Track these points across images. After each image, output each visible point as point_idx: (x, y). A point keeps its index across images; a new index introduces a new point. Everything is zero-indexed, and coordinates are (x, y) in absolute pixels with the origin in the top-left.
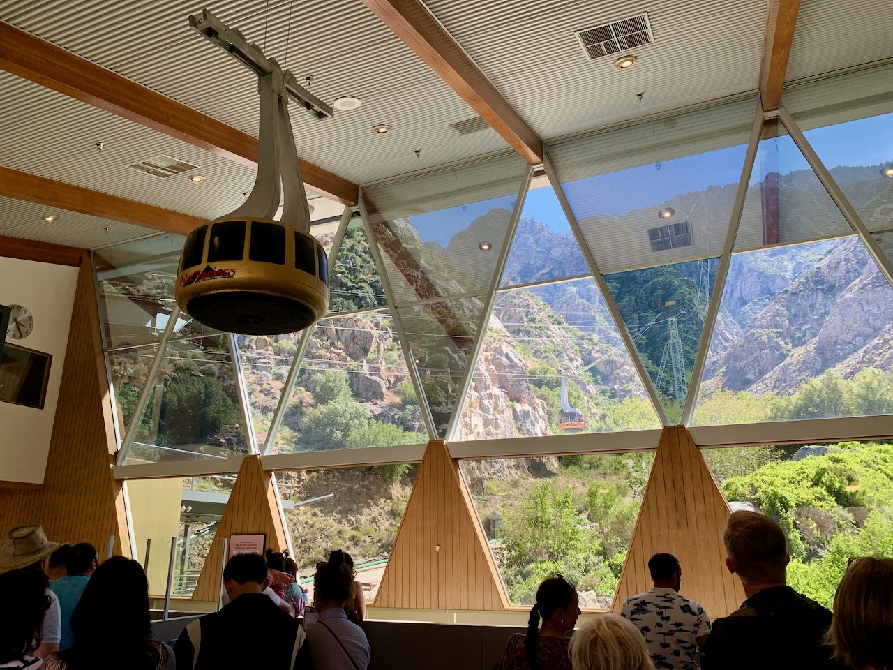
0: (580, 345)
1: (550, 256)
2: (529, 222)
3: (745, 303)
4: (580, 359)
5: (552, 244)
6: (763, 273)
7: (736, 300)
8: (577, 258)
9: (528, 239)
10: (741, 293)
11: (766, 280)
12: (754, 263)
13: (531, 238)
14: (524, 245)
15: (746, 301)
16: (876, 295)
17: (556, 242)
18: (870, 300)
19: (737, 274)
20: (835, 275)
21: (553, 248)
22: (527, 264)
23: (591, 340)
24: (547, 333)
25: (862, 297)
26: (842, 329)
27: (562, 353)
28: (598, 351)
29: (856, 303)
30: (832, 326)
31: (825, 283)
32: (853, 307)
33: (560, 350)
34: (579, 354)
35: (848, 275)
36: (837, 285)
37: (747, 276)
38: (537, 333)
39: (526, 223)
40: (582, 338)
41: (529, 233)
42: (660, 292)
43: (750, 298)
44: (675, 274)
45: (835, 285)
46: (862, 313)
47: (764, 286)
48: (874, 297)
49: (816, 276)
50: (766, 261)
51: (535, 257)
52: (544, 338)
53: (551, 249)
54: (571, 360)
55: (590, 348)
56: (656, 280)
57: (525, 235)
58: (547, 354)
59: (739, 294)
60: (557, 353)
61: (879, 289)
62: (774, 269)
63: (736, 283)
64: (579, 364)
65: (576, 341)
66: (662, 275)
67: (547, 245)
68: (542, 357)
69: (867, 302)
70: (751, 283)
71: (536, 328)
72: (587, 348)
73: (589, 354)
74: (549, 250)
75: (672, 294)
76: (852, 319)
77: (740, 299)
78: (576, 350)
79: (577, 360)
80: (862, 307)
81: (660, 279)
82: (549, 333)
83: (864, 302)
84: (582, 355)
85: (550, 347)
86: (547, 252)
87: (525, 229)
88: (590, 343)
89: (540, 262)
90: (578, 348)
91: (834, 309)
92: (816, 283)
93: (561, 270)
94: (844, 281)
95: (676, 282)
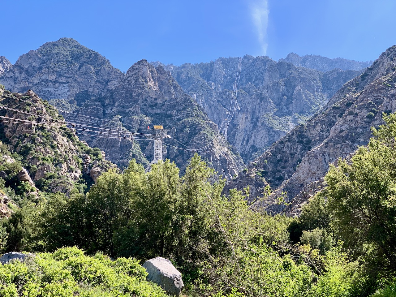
0: (84, 158)
1: (107, 87)
2: (93, 55)
3: (256, 150)
4: (80, 172)
5: (110, 77)
6: (272, 128)
7: (250, 147)
8: (127, 92)
9: (90, 69)
10: (254, 142)
11: (273, 134)
12: (266, 119)
13: (92, 68)
14: (85, 74)
15: (257, 149)
16: (335, 150)
17: (114, 76)
18: (331, 153)
19: (253, 127)
20: (313, 132)
21: (111, 81)
22: (85, 91)
23: (96, 155)
24: (52, 143)
25: (325, 151)
26: (308, 174)
27: (61, 163)
28: (98, 166)
29: (321, 155)
30: (301, 171)
31: (305, 137)
32: (319, 158)
33: (61, 159)
34: (81, 167)
35: (322, 133)
36: (313, 140)
37: (260, 129)
38: (42, 141)
39: (90, 55)
40: (88, 152)
41: (92, 64)
42: (188, 130)
43: (260, 147)
44: (203, 117)
45: (312, 140)
46: (324, 163)
47: (271, 139)
48: (334, 152)
49: (299, 131)
50: (276, 120)
51: (94, 86)
52: (48, 147)
53: (109, 81)
54: (70, 170)
55: (92, 162)
56: (186, 119)
57: (88, 65)
58: (45, 162)
59: (252, 143)
60: (56, 162)
61: (339, 146)
62: (281, 126)
63: (252, 133)
64: (78, 175)
65: (82, 155)
66: (192, 116)
67: (106, 77)
68: (38, 163)
69: (329, 155)
70: (262, 135)
71: (43, 136)
72: (89, 161)
73: (90, 168)
74: (107, 82)
75: (197, 133)
76: (316, 167)
77: (253, 146)
78: (78, 163)
79: (76, 172)
80: (325, 159)
81: (190, 119)
82: (55, 142)
83: (326, 155)
84: (83, 167)
85: (51, 156)
86: (105, 83)
87: (89, 60)
88: (95, 158)
89: (97, 91)
90: (81, 161)
91: (305, 159)
92: (299, 136)
93: (111, 100)
94: (318, 138)
95: (202, 124)
